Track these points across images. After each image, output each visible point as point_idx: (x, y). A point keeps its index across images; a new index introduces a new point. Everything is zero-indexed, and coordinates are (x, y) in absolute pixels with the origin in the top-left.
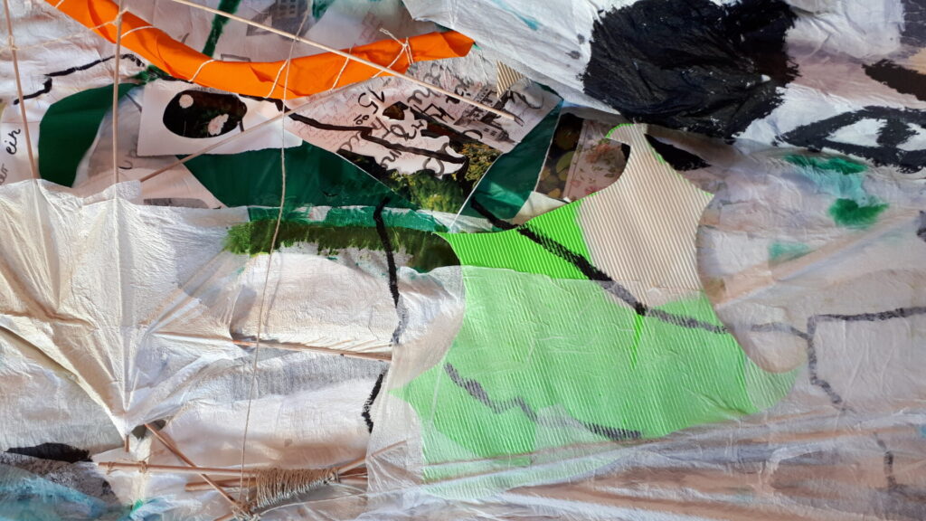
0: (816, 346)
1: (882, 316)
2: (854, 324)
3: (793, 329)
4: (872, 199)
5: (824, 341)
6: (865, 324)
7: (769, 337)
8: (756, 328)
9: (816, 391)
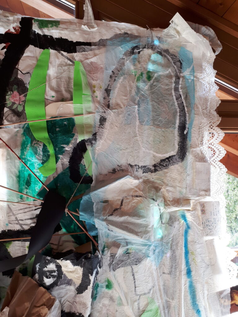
0: (142, 293)
1: (134, 279)
2: (137, 285)
3: (139, 300)
4: (105, 281)
5: (141, 292)
6: (136, 283)
7: (141, 305)
8: (139, 309)
9: (151, 292)
